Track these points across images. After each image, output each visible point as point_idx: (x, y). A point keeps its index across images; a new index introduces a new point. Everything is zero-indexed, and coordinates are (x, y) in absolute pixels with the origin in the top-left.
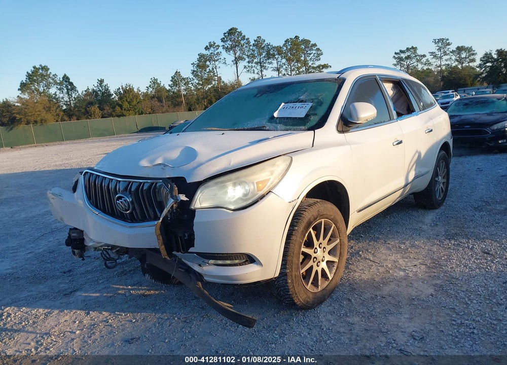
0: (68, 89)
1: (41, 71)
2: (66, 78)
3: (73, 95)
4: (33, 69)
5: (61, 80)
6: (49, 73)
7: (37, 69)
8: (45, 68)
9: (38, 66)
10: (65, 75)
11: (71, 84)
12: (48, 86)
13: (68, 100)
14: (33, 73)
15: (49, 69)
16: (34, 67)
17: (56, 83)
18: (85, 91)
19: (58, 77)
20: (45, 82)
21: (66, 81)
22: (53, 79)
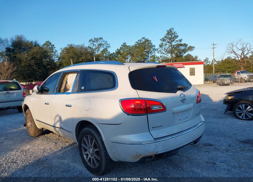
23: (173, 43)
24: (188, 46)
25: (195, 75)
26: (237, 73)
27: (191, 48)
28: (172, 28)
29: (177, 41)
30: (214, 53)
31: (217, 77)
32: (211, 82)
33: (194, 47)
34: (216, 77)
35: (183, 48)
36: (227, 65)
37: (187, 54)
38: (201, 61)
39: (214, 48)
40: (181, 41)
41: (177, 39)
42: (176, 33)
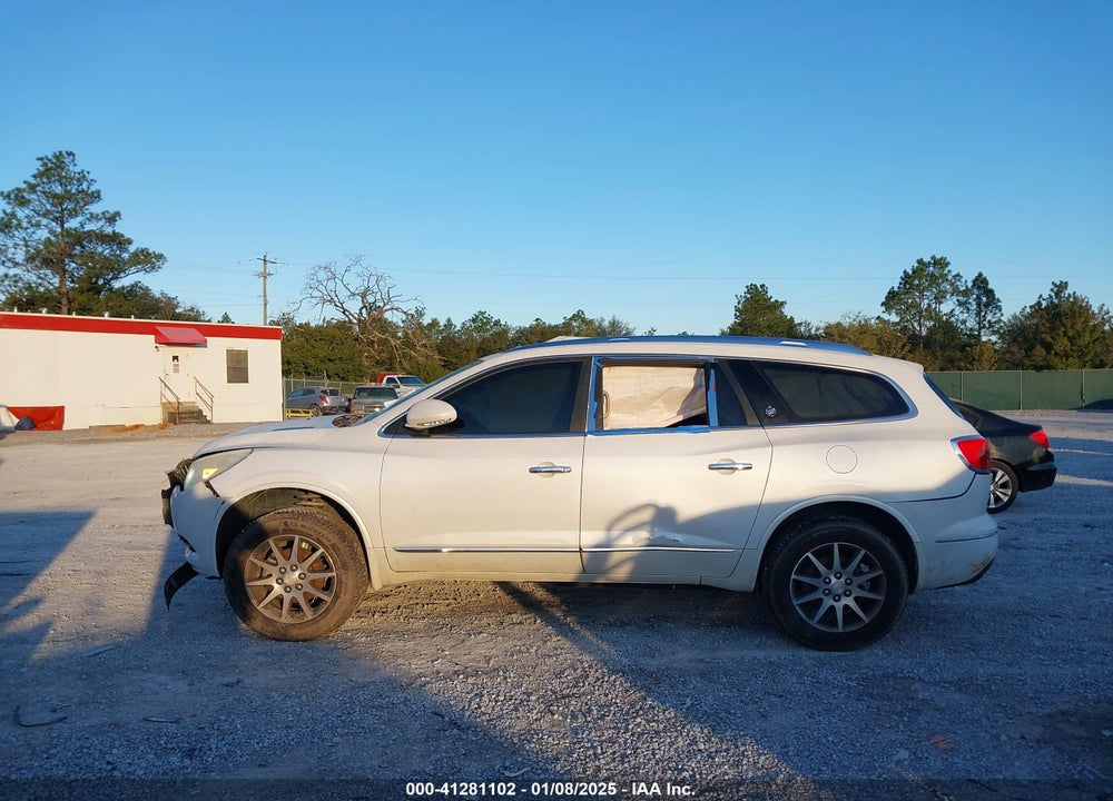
0: (979, 305)
1: (931, 269)
2: (981, 282)
3: (989, 317)
4: (916, 265)
5: (970, 285)
6: (946, 272)
7: (924, 264)
8: (940, 263)
9: (926, 260)
10: (980, 275)
11: (990, 293)
12: (939, 298)
13: (977, 326)
14: (914, 272)
15: (948, 263)
16: (920, 262)
17: (956, 291)
18: (1031, 307)
19: (963, 280)
20: (934, 290)
21: (979, 288)
22: (952, 285)
23: (72, 224)
24: (132, 249)
25: (247, 382)
26: (387, 382)
27: (148, 260)
28: (70, 154)
29: (93, 217)
30: (265, 296)
31: (318, 393)
32: (304, 415)
33: (160, 257)
34: (312, 392)
35: (104, 250)
36: (323, 350)
37: (132, 282)
38: (209, 321)
39: (265, 275)
40: (112, 219)
41: (95, 208)
42: (89, 177)
